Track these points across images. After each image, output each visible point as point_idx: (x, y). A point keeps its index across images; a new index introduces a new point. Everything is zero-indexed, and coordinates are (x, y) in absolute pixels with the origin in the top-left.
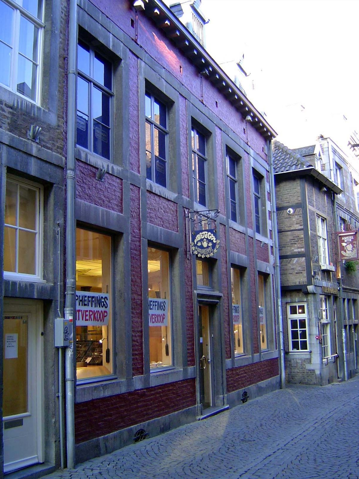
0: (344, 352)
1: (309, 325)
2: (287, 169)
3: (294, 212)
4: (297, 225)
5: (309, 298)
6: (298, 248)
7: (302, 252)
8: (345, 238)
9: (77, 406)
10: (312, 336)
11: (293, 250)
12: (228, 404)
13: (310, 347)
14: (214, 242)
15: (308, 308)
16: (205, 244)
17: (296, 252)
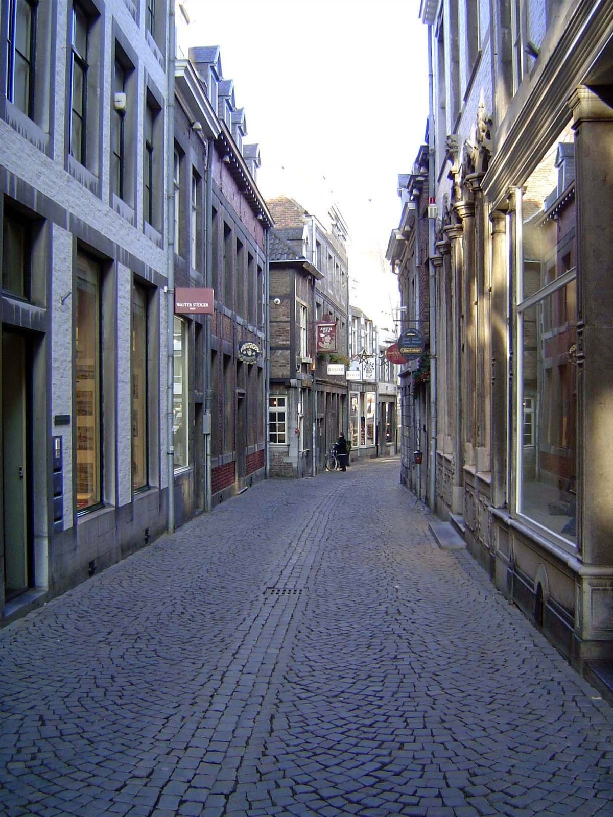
0: (314, 447)
1: (289, 419)
2: (279, 257)
3: (281, 303)
4: (284, 317)
5: (290, 391)
6: (283, 340)
7: (288, 345)
8: (324, 329)
9: (212, 470)
10: (291, 430)
11: (278, 342)
12: (247, 486)
13: (289, 440)
14: (258, 352)
15: (288, 401)
16: (250, 353)
17: (281, 344)
